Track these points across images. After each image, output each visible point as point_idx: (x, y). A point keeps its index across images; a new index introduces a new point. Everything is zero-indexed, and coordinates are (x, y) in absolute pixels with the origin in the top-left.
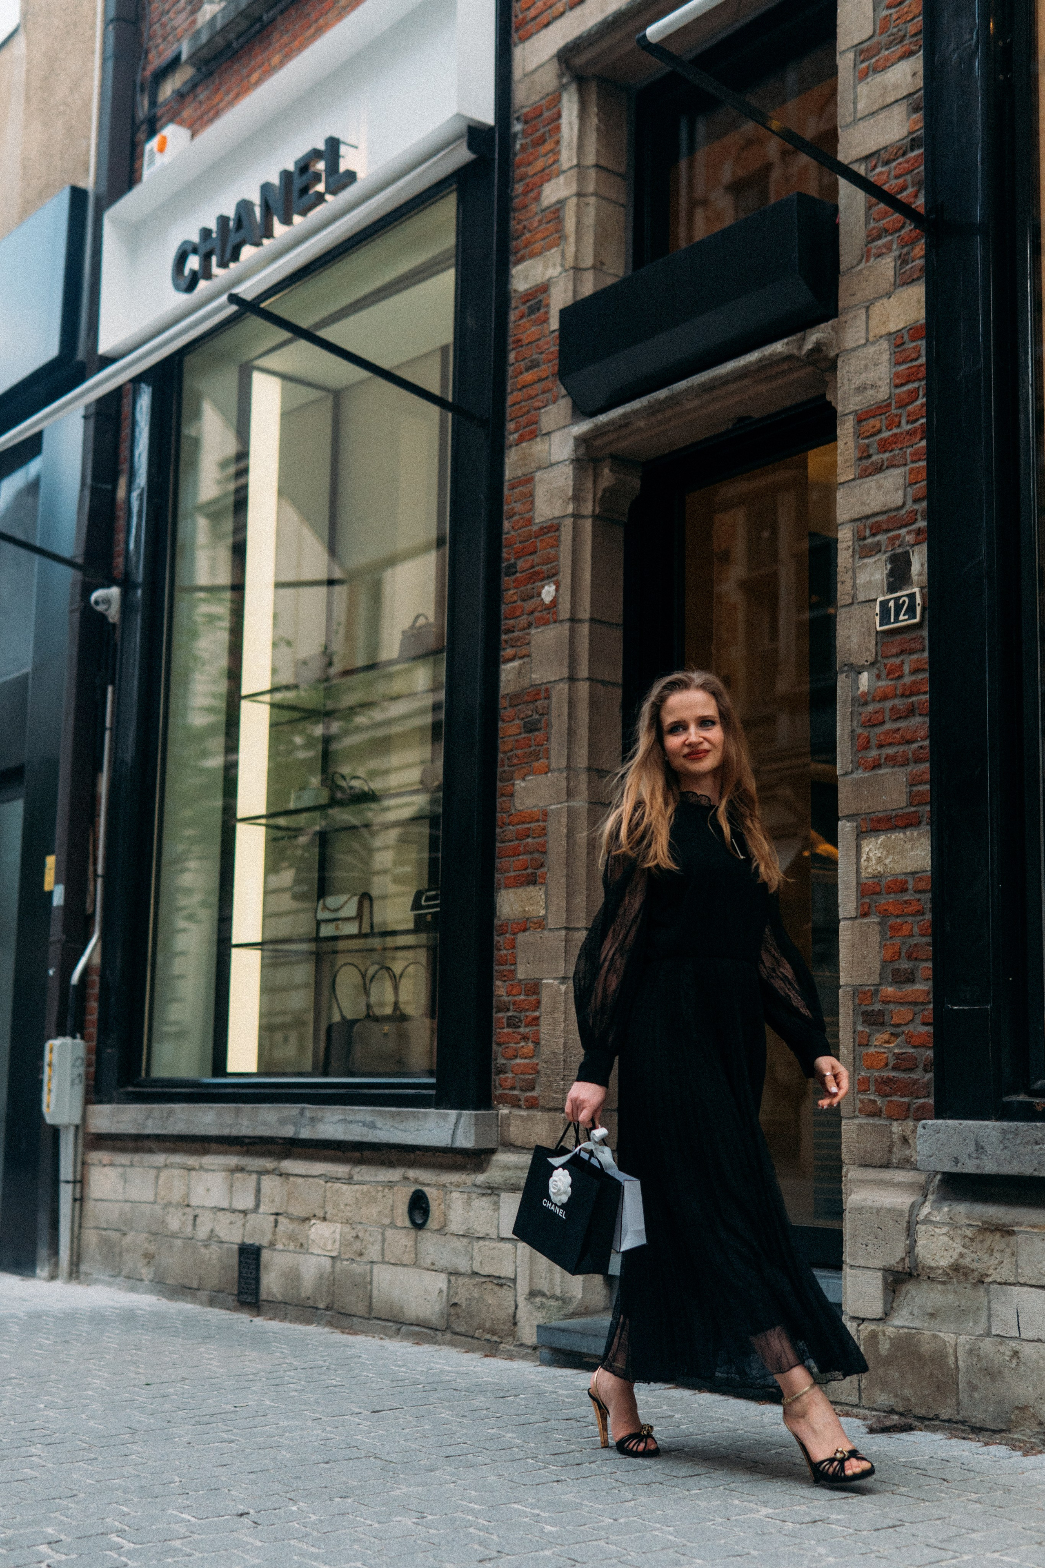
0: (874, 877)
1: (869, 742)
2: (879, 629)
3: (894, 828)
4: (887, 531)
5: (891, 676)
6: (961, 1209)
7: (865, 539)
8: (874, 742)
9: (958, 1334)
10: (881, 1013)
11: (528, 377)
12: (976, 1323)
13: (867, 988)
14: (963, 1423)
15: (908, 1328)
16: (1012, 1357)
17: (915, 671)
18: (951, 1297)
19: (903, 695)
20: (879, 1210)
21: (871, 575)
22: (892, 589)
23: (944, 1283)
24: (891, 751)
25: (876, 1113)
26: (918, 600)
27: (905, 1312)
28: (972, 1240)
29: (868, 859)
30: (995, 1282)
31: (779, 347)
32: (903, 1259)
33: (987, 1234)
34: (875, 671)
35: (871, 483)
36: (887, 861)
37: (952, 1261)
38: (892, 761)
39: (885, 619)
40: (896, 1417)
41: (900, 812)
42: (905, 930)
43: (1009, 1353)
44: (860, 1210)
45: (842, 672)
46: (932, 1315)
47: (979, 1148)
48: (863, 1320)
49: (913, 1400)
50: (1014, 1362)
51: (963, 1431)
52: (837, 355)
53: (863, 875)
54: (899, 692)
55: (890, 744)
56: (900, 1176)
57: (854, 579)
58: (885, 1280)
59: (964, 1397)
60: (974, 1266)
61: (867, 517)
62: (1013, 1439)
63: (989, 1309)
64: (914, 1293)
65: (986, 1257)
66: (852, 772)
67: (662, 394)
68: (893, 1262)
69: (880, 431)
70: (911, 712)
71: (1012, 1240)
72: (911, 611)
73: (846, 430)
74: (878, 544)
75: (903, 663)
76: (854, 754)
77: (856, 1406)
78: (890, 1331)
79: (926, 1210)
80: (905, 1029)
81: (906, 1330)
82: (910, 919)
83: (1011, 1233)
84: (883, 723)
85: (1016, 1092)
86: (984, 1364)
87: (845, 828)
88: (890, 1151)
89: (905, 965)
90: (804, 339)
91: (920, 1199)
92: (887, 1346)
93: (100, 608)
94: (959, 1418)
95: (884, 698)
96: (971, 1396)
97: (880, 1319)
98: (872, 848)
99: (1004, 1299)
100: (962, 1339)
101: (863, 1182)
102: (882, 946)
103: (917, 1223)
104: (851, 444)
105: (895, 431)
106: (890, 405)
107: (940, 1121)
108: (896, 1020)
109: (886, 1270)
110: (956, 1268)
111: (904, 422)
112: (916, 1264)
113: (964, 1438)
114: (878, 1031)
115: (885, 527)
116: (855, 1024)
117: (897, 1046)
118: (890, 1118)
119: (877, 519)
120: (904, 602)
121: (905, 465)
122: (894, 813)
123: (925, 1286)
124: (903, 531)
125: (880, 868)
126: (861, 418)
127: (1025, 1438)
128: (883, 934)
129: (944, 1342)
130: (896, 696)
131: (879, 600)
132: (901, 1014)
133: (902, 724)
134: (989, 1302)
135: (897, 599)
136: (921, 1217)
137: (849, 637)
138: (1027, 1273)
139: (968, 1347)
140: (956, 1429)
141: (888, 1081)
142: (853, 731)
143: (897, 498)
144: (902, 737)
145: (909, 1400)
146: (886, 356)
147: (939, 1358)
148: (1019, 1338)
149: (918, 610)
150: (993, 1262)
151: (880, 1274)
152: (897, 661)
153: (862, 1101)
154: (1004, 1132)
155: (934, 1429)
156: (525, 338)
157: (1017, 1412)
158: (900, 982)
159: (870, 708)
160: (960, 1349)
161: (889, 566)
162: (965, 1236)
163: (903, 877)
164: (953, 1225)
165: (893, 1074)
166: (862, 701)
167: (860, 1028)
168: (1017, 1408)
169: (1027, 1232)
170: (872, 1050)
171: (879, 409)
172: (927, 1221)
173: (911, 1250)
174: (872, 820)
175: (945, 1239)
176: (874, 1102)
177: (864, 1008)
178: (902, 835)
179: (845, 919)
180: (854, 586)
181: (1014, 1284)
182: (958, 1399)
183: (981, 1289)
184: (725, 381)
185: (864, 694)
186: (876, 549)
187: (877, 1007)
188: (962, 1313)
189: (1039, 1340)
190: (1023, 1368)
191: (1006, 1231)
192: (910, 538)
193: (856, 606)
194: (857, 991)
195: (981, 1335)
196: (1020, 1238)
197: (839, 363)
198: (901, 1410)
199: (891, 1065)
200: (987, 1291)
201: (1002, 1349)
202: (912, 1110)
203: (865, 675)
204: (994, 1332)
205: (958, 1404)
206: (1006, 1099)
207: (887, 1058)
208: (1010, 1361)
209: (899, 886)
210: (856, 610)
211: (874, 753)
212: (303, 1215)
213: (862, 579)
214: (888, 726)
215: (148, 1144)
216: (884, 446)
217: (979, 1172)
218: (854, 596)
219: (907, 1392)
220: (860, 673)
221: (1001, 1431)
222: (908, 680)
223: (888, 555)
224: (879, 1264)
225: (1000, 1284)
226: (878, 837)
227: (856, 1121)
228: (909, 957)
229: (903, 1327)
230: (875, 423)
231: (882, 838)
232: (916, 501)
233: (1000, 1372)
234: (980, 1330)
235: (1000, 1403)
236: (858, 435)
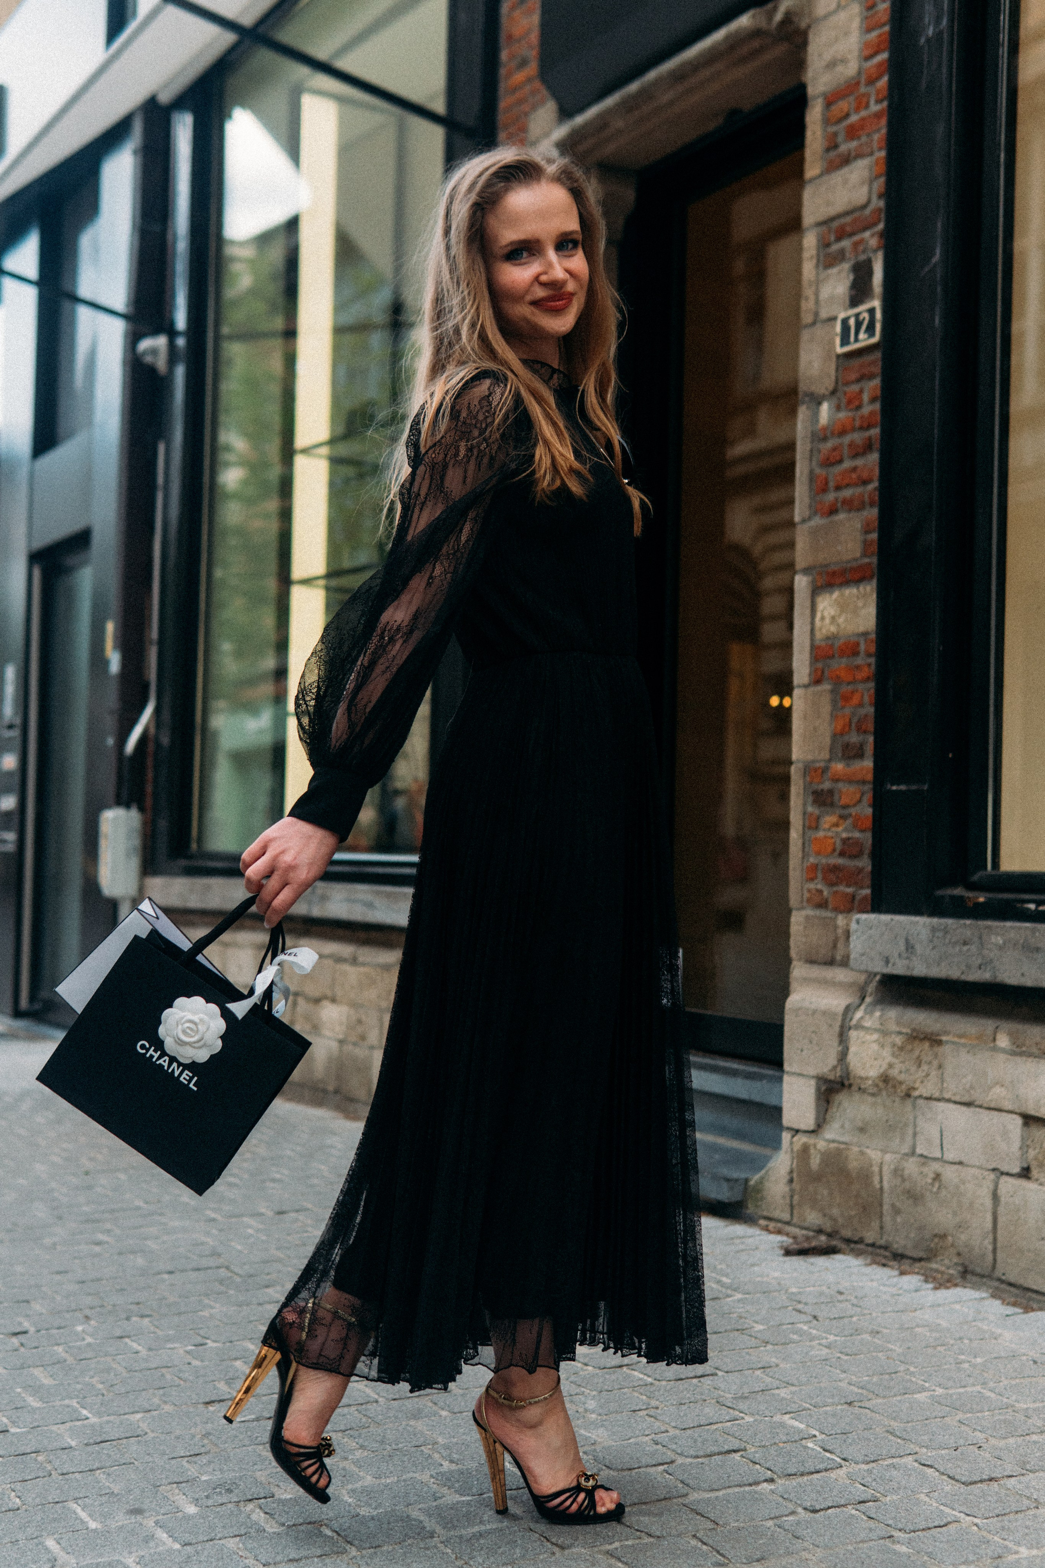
0: (828, 638)
1: (827, 483)
2: (840, 350)
3: (847, 583)
4: (851, 235)
5: (851, 406)
6: (894, 1013)
7: (828, 245)
8: (832, 484)
9: (884, 1151)
10: (831, 792)
11: (519, 77)
12: (903, 1139)
13: (818, 765)
14: (886, 1248)
15: (839, 1142)
16: (934, 1179)
17: (873, 400)
18: (880, 1111)
19: (861, 428)
20: (815, 1012)
21: (835, 287)
22: (855, 301)
23: (873, 1095)
24: (847, 493)
25: (822, 905)
26: (879, 315)
27: (836, 1125)
28: (901, 1049)
29: (823, 618)
30: (920, 1097)
31: (744, 21)
32: (835, 1068)
33: (917, 1042)
34: (834, 401)
35: (837, 177)
36: (841, 620)
37: (882, 1070)
38: (850, 505)
39: (845, 341)
40: (823, 1238)
41: (855, 564)
42: (855, 700)
43: (932, 1175)
44: (797, 1011)
45: (803, 403)
46: (862, 1130)
47: (910, 947)
48: (797, 1131)
49: (840, 1220)
50: (937, 1185)
51: (885, 1257)
52: (809, 27)
53: (818, 635)
54: (857, 423)
55: (848, 485)
56: (840, 974)
57: (817, 294)
58: (818, 1089)
59: (887, 1219)
60: (902, 1077)
61: (832, 219)
62: (932, 1269)
63: (915, 1126)
64: (846, 1104)
65: (913, 1069)
66: (810, 519)
67: (634, 87)
68: (825, 1070)
69: (847, 115)
70: (868, 447)
71: (940, 1050)
72: (871, 330)
73: (814, 115)
74: (842, 252)
75: (861, 391)
76: (812, 498)
77: (788, 1223)
78: (821, 1145)
79: (859, 1014)
80: (853, 811)
81: (835, 1145)
82: (861, 687)
83: (940, 1043)
84: (841, 461)
85: (954, 884)
86: (907, 1185)
87: (801, 583)
88: (835, 946)
89: (854, 738)
90: (775, 9)
91: (857, 1001)
92: (818, 1161)
93: (148, 359)
94: (882, 1242)
95: (843, 433)
96: (894, 1220)
97: (813, 1132)
98: (827, 605)
99: (929, 1116)
100: (888, 1157)
101: (807, 981)
102: (833, 716)
103: (850, 1028)
104: (819, 133)
105: (863, 113)
106: (858, 83)
107: (872, 916)
108: (843, 802)
109: (821, 1080)
110: (885, 1079)
111: (872, 102)
112: (847, 1074)
113: (884, 1265)
114: (827, 813)
115: (848, 229)
116: (805, 805)
117: (845, 830)
118: (837, 910)
119: (843, 221)
120: (864, 319)
121: (871, 154)
122: (849, 565)
123: (857, 1096)
124: (867, 234)
125: (833, 629)
126: (830, 101)
127: (943, 1269)
128: (834, 702)
129: (870, 1159)
130: (853, 429)
131: (842, 315)
132: (847, 793)
133: (859, 462)
134: (915, 1118)
135: (857, 316)
136: (854, 1022)
137: (810, 362)
138: (952, 1089)
139: (892, 1167)
140: (877, 1255)
141: (835, 869)
142: (811, 472)
143: (860, 195)
144: (859, 477)
145: (835, 1220)
146: (856, 23)
147: (865, 1176)
148: (941, 1160)
149: (878, 327)
150: (921, 1074)
151: (813, 1082)
152: (855, 388)
153: (809, 891)
154: (934, 930)
155: (858, 1254)
156: (517, 31)
157: (936, 1240)
158: (849, 758)
159: (829, 444)
160: (885, 1168)
161: (851, 277)
162: (894, 1045)
163: (856, 639)
164: (885, 1033)
165: (841, 861)
166: (820, 436)
167: (810, 809)
168: (936, 1236)
169: (953, 1043)
170: (821, 834)
171: (848, 89)
172: (858, 1027)
173: (843, 1056)
174: (828, 573)
175: (875, 1046)
176: (820, 892)
177: (815, 787)
178: (855, 591)
179: (799, 686)
180: (817, 302)
181: (938, 1100)
182: (881, 1221)
183: (909, 1102)
184: (695, 66)
185: (824, 429)
186: (840, 256)
187: (827, 785)
188: (890, 1128)
189: (960, 1163)
190: (944, 1192)
191: (934, 1040)
192: (874, 242)
193: (818, 325)
194: (808, 769)
195: (906, 1155)
196: (947, 1049)
197: (811, 36)
198: (829, 1230)
199: (838, 851)
200: (914, 1107)
201: (925, 1170)
202: (856, 902)
203: (825, 407)
204: (919, 1151)
205: (882, 1228)
206: (939, 893)
207: (834, 844)
208: (932, 1184)
209: (851, 649)
210: (819, 331)
211: (831, 496)
212: (317, 994)
213: (826, 292)
214: (847, 464)
215: (191, 917)
216: (852, 133)
217: (908, 973)
218: (816, 314)
219: (835, 1212)
220: (819, 403)
221: (920, 1260)
222: (866, 410)
223: (852, 262)
224: (812, 1071)
225: (927, 1098)
226: (831, 593)
227: (804, 913)
228: (859, 730)
229: (833, 1141)
230: (843, 105)
231: (836, 594)
232: (880, 196)
233: (922, 1196)
234: (906, 1149)
235: (921, 1228)
236: (827, 121)
